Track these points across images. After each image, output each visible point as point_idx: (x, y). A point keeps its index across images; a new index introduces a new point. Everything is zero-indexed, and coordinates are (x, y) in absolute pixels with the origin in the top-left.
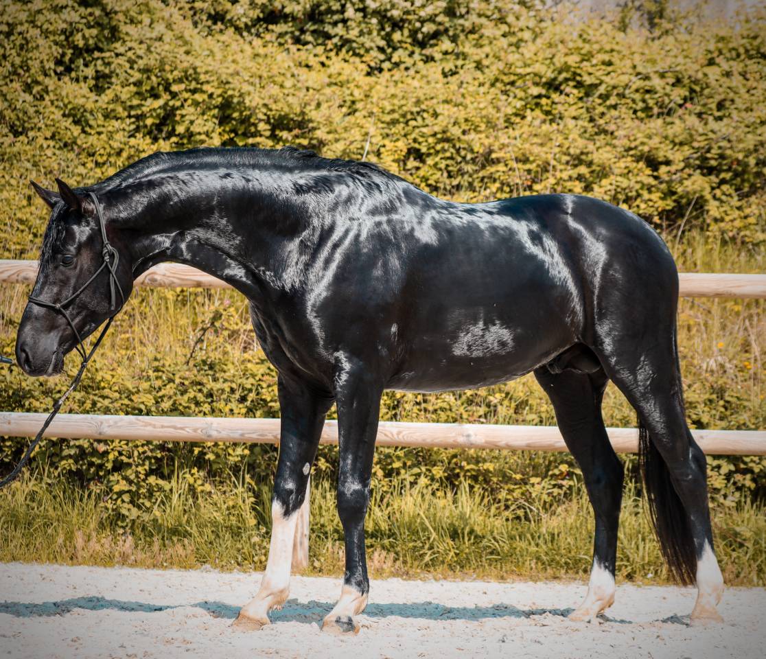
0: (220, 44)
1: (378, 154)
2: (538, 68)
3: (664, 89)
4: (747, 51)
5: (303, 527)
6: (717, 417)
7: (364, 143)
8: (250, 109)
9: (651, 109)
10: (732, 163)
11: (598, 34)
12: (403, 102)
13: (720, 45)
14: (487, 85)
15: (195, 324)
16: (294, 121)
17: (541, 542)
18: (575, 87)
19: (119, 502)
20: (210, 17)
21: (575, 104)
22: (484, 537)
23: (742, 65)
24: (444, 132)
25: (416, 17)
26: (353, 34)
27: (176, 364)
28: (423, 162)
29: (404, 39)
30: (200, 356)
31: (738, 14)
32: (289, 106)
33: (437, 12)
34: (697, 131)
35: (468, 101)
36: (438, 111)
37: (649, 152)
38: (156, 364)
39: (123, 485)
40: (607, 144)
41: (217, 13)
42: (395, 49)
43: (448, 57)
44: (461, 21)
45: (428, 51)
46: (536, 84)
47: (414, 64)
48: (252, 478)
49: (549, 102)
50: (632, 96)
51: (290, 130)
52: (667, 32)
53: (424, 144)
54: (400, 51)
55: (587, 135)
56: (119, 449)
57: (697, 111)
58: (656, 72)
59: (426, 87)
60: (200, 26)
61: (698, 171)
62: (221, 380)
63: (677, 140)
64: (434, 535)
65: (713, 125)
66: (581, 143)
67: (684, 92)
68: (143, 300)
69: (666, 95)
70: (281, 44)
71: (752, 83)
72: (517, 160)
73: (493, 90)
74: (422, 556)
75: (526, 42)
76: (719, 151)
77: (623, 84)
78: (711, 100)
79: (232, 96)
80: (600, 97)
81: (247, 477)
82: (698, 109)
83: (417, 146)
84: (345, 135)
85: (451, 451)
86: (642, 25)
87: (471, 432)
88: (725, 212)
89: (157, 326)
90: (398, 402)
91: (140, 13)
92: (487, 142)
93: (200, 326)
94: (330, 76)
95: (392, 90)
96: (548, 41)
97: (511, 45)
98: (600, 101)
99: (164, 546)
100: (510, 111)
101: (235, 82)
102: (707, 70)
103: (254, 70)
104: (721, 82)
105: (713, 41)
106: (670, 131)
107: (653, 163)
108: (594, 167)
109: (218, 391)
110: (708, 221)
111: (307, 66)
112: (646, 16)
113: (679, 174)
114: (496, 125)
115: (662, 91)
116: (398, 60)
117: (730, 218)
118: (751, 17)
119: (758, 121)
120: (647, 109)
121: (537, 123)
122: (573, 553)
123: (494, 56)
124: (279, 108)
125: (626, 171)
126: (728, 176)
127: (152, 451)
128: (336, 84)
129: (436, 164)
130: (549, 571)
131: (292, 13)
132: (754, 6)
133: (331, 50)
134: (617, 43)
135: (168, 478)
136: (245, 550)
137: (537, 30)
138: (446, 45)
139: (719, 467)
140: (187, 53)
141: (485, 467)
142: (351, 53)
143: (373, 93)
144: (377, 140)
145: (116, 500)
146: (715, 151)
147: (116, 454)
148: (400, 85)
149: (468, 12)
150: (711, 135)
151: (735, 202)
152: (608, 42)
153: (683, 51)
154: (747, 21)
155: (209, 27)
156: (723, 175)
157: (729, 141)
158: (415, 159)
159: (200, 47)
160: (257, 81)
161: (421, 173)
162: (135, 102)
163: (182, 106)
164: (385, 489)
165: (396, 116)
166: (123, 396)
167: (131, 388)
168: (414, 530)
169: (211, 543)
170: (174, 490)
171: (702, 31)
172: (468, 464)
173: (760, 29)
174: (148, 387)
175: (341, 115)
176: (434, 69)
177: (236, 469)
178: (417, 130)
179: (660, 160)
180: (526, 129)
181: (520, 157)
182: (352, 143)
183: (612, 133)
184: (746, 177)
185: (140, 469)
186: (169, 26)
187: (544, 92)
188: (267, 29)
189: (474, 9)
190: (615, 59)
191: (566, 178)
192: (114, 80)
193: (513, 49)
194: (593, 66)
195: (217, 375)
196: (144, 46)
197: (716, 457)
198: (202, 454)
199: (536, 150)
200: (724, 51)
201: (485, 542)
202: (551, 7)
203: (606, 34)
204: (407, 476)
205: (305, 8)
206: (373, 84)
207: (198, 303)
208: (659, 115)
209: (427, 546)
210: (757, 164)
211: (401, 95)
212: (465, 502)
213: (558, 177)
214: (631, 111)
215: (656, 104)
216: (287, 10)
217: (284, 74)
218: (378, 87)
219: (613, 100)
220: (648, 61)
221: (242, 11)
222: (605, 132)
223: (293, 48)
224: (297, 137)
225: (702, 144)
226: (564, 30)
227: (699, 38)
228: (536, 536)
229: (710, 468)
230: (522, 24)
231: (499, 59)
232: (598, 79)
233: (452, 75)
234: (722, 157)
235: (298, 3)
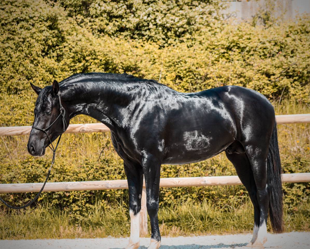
0: (103, 41)
1: (165, 78)
2: (223, 42)
3: (271, 47)
4: (301, 31)
5: (145, 219)
6: (298, 168)
7: (159, 75)
8: (116, 64)
10: (298, 73)
11: (244, 28)
12: (173, 58)
13: (291, 29)
14: (204, 50)
15: (100, 146)
16: (133, 68)
17: (235, 219)
18: (237, 48)
19: (75, 214)
20: (99, 31)
21: (238, 55)
22: (213, 219)
24: (189, 68)
25: (176, 26)
26: (153, 34)
27: (94, 162)
28: (182, 80)
29: (172, 35)
30: (103, 158)
31: (297, 17)
32: (130, 62)
33: (184, 24)
34: (284, 62)
35: (197, 56)
36: (187, 61)
37: (266, 71)
38: (86, 162)
39: (76, 208)
40: (251, 69)
41: (101, 29)
42: (169, 38)
43: (189, 40)
44: (193, 26)
45: (181, 39)
46: (223, 48)
47: (176, 44)
48: (125, 202)
49: (228, 55)
50: (259, 50)
51: (131, 71)
52: (270, 26)
53: (182, 73)
54: (171, 39)
55: (243, 66)
56: (74, 194)
57: (284, 55)
58: (267, 41)
59: (181, 52)
60: (95, 35)
61: (285, 77)
62: (111, 166)
63: (277, 66)
64: (194, 219)
65: (290, 59)
66: (241, 69)
67: (278, 48)
68: (80, 139)
69: (272, 49)
70: (126, 40)
71: (303, 43)
72: (217, 77)
73: (206, 51)
74: (190, 227)
75: (218, 33)
76: (293, 69)
77: (255, 46)
78: (289, 50)
79: (109, 60)
80: (247, 51)
81: (123, 202)
82: (284, 54)
83: (179, 74)
84: (152, 72)
85: (199, 188)
86: (261, 24)
87: (206, 180)
88: (296, 92)
89: (86, 148)
90: (178, 170)
91: (72, 31)
92: (205, 71)
93: (102, 146)
94: (145, 50)
95: (169, 54)
96: (226, 32)
97: (212, 34)
98: (247, 53)
99: (94, 230)
100: (213, 59)
101: (110, 55)
102: (286, 39)
103: (116, 50)
104: (292, 43)
105: (288, 28)
106: (274, 63)
107: (268, 75)
108: (246, 78)
109: (110, 170)
110: (290, 95)
111: (136, 47)
112: (263, 20)
113: (278, 79)
114: (208, 65)
116: (170, 43)
117: (299, 94)
118: (301, 18)
119: (307, 57)
120: (265, 55)
121: (224, 63)
122: (247, 223)
123: (206, 39)
124: (127, 63)
125: (258, 79)
126: (297, 78)
127: (86, 194)
128: (147, 53)
129: (187, 81)
130: (239, 230)
131: (129, 28)
132: (302, 14)
133: (145, 40)
134: (252, 31)
135: (93, 204)
136: (124, 229)
137: (222, 28)
138: (188, 36)
139: (300, 187)
140: (91, 45)
141: (212, 193)
142: (152, 41)
143: (162, 55)
144: (164, 73)
145: (74, 214)
146: (291, 69)
147: (73, 196)
148: (171, 52)
149: (195, 23)
151: (300, 88)
152: (249, 31)
153: (277, 32)
154: (300, 20)
155: (99, 35)
157: (296, 65)
158: (179, 79)
159: (96, 42)
160: (118, 54)
161: (181, 84)
162: (73, 64)
163: (90, 65)
164: (175, 203)
165: (171, 64)
166: (75, 175)
167: (77, 171)
168: (187, 217)
169: (111, 227)
170: (96, 208)
171: (284, 24)
172: (206, 192)
173: (305, 22)
174: (84, 171)
175: (150, 65)
176: (184, 45)
177: (119, 199)
178: (179, 69)
179: (271, 74)
180: (220, 65)
181: (218, 76)
182: (155, 75)
183: (252, 65)
184: (303, 78)
185: (82, 201)
186: (84, 35)
187: (225, 51)
188: (120, 34)
189: (197, 22)
190: (252, 37)
191: (236, 83)
192: (64, 57)
193: (213, 36)
194: (243, 40)
195: (110, 165)
196: (75, 43)
197: (299, 183)
198: (106, 194)
199: (224, 73)
200: (292, 31)
201: (214, 221)
202: (226, 19)
203: (247, 28)
204: (183, 198)
205: (134, 25)
206: (161, 52)
207: (101, 138)
208: (269, 57)
209: (192, 223)
210: (307, 73)
211: (172, 55)
212: (205, 206)
213: (233, 83)
214: (259, 56)
215: (268, 53)
216: (127, 27)
217: (128, 51)
218: (163, 53)
219: (252, 53)
220: (264, 37)
221: (110, 28)
222: (250, 65)
223: (131, 41)
224: (134, 74)
225: (286, 67)
226: (232, 27)
227: (283, 27)
228: (233, 217)
229: (296, 188)
230: (216, 26)
231: (208, 40)
232: (246, 45)
233: (191, 47)
234: (294, 71)
235: (131, 23)
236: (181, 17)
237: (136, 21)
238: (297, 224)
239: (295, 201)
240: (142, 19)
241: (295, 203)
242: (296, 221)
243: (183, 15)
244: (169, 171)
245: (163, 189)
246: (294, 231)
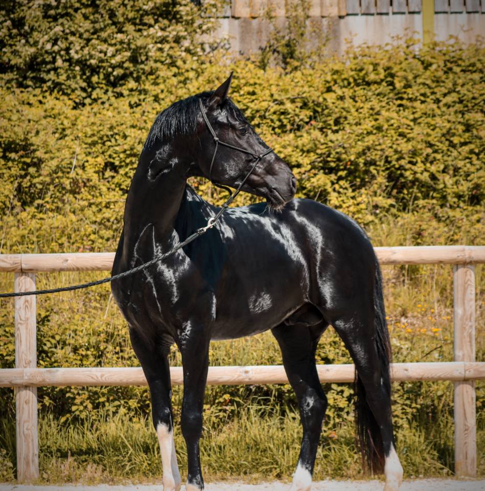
1: (83, 167)
3: (294, 111)
4: (355, 80)
5: (33, 449)
6: (340, 354)
7: (72, 160)
9: (285, 126)
10: (346, 163)
11: (244, 72)
12: (101, 128)
13: (335, 77)
16: (20, 145)
17: (211, 453)
23: (352, 91)
24: (132, 149)
25: (108, 64)
26: (62, 79)
28: (117, 172)
29: (100, 81)
31: (348, 53)
32: (15, 133)
33: (124, 60)
34: (319, 141)
36: (127, 134)
37: (285, 157)
42: (94, 88)
43: (133, 93)
44: (142, 66)
45: (118, 90)
47: (109, 99)
50: (271, 117)
51: (17, 152)
52: (296, 68)
53: (117, 159)
54: (98, 90)
58: (288, 99)
59: (117, 116)
61: (322, 171)
63: (305, 149)
64: (131, 451)
65: (331, 136)
67: (309, 113)
69: (296, 115)
70: (8, 88)
71: (359, 104)
74: (124, 466)
75: (191, 79)
76: (337, 156)
77: (263, 108)
78: (330, 118)
82: (321, 125)
83: (112, 160)
84: (57, 154)
85: (143, 388)
86: (277, 64)
88: (342, 201)
90: (102, 352)
94: (46, 111)
95: (92, 120)
96: (207, 78)
97: (180, 82)
102: (326, 95)
104: (336, 105)
105: (329, 74)
106: (300, 143)
111: (29, 104)
112: (281, 57)
113: (307, 174)
115: (293, 112)
116: (96, 97)
117: (347, 205)
118: (358, 54)
119: (365, 132)
120: (282, 126)
122: (235, 460)
123: (167, 91)
124: (8, 136)
126: (343, 173)
128: (50, 116)
129: (126, 174)
130: (219, 474)
131: (16, 64)
132: (360, 47)
133: (46, 91)
134: (259, 78)
137: (199, 70)
138: (132, 84)
139: (342, 392)
142: (61, 93)
143: (78, 122)
144: (82, 157)
146: (333, 154)
148: (98, 115)
149: (147, 59)
150: (330, 144)
151: (350, 193)
152: (251, 78)
153: (308, 82)
154: (356, 58)
156: (340, 173)
157: (344, 148)
158: (111, 170)
161: (116, 180)
164: (94, 418)
165: (95, 138)
168: (117, 447)
171: (322, 66)
173: (364, 63)
175: (55, 140)
176: (123, 103)
178: (111, 149)
179: (293, 164)
182: (63, 160)
184: (357, 174)
189: (151, 57)
190: (258, 91)
193: (182, 85)
194: (241, 96)
197: (340, 384)
200: (338, 81)
202: (209, 53)
203: (249, 71)
204: (110, 407)
205: (25, 61)
206: (78, 115)
208: (291, 130)
209: (127, 459)
210: (365, 164)
211: (98, 123)
214: (271, 129)
215: (289, 122)
216: (13, 63)
217: (11, 111)
218: (82, 117)
219: (256, 121)
220: (282, 90)
223: (18, 91)
224: (22, 157)
225: (324, 151)
226: (219, 70)
227: (320, 72)
228: (208, 448)
229: (336, 392)
230: (187, 66)
231: (171, 93)
232: (245, 105)
233: (136, 107)
234: (339, 160)
235: (21, 57)
236: (119, 47)
237: (29, 53)
238: (334, 466)
239: (332, 419)
240: (42, 48)
241: (332, 422)
242: (333, 458)
243: (124, 43)
244: (84, 353)
245: (71, 388)
246: (328, 478)
